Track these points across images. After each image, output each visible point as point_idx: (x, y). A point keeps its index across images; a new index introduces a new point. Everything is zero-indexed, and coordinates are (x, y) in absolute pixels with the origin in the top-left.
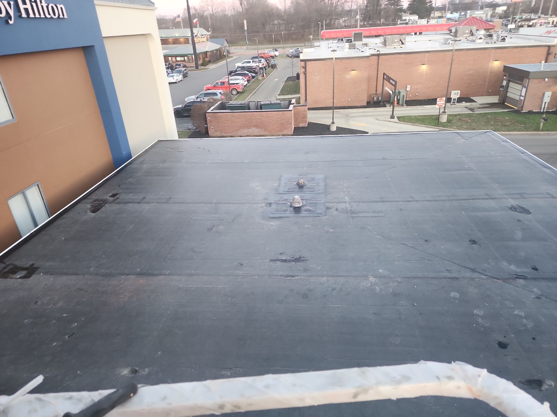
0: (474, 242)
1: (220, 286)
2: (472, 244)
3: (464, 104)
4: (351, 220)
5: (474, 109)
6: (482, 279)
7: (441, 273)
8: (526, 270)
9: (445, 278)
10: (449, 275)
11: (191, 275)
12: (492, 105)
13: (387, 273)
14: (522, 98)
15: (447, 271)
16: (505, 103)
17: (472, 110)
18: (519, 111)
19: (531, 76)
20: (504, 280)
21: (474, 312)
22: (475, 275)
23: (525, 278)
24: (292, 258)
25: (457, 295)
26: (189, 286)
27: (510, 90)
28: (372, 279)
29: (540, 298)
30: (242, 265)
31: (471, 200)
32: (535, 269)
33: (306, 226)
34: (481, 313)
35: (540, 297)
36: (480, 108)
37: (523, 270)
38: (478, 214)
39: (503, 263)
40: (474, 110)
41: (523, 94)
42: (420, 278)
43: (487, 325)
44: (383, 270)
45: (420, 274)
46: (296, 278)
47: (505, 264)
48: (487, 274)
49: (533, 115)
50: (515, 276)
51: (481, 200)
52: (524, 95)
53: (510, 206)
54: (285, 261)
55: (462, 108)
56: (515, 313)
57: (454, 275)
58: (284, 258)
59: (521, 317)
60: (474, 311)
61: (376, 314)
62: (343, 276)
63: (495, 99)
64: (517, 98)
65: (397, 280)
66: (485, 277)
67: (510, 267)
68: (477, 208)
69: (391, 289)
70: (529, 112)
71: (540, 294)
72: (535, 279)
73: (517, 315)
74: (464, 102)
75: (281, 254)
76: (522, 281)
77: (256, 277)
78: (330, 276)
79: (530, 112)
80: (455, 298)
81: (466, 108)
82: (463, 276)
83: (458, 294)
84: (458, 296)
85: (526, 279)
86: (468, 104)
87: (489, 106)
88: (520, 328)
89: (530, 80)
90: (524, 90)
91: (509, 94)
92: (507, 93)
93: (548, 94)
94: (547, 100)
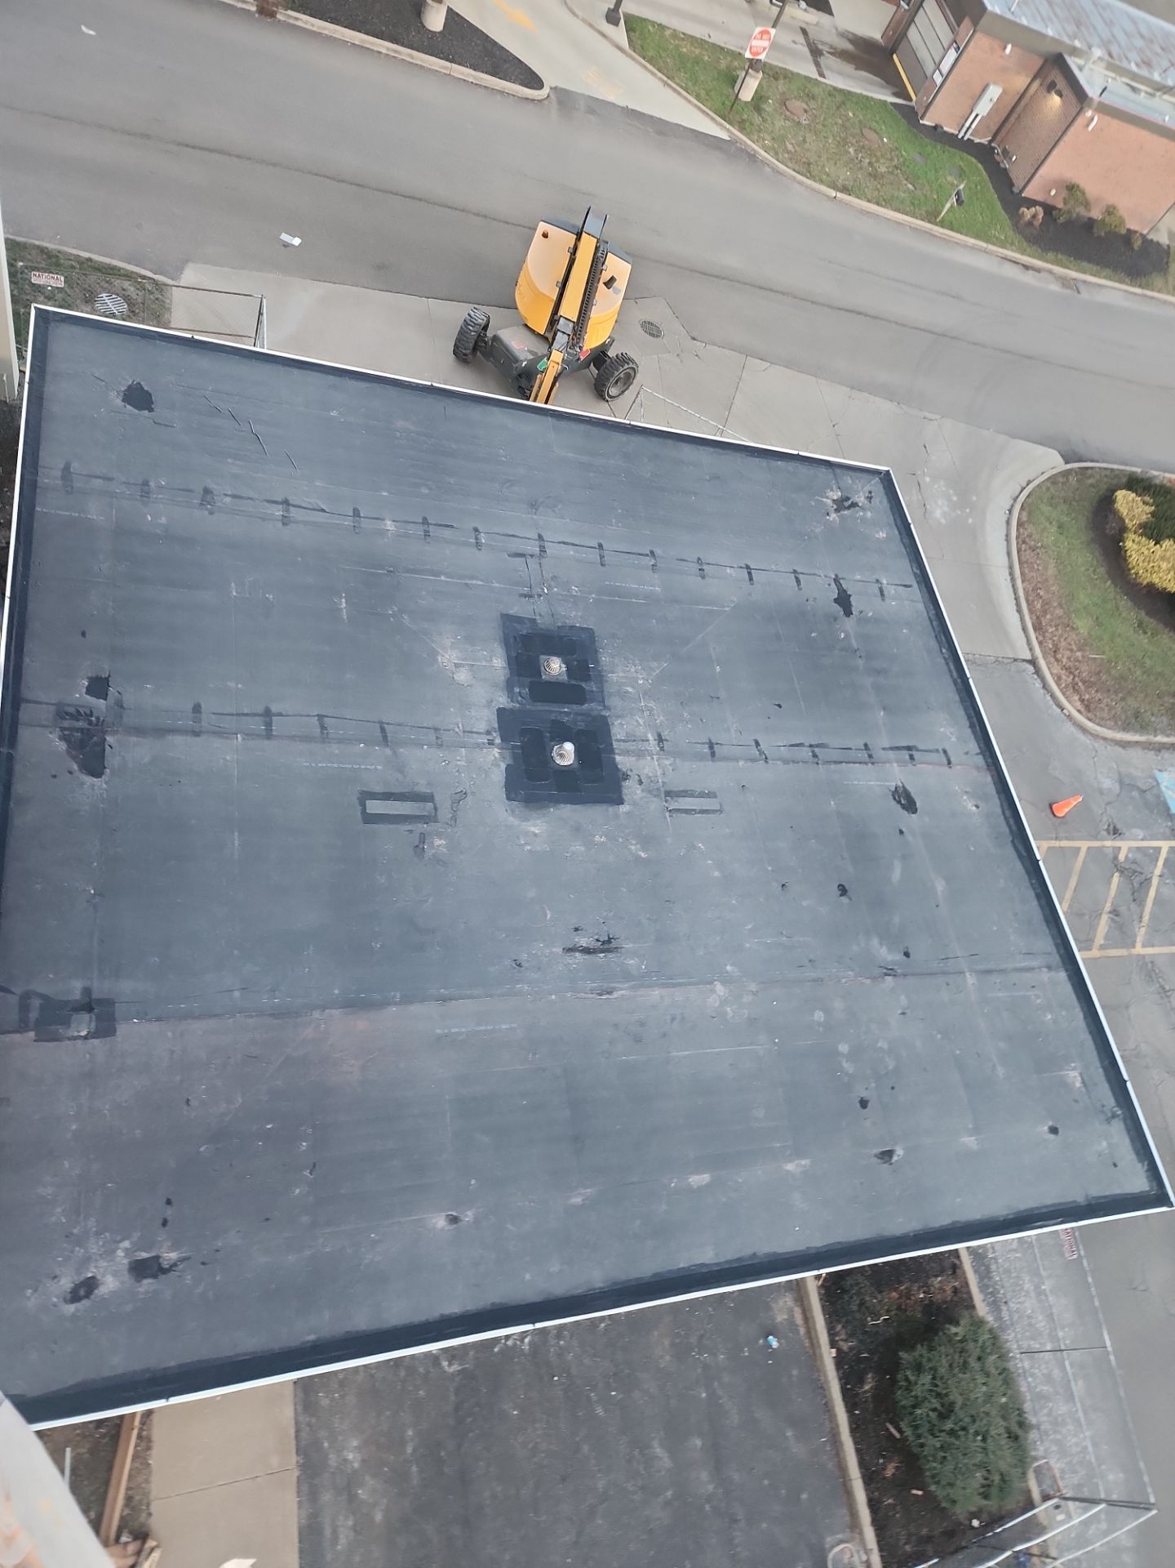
0: (843, 890)
1: (504, 1027)
2: (841, 895)
3: (802, 13)
4: (669, 820)
5: (822, 56)
7: (803, 971)
8: (897, 958)
10: (813, 975)
11: (444, 999)
12: (863, 51)
13: (738, 974)
14: (938, 79)
15: (810, 965)
16: (895, 56)
17: (817, 56)
18: (918, 115)
19: (984, 22)
20: (873, 979)
21: (838, 1048)
24: (598, 940)
25: (822, 1017)
26: (453, 1031)
27: (920, 18)
28: (720, 988)
29: (905, 1013)
30: (521, 967)
32: (907, 954)
33: (597, 838)
34: (846, 1051)
36: (836, 55)
37: (894, 958)
38: (852, 809)
40: (823, 64)
41: (946, 66)
42: (779, 982)
43: (851, 1070)
44: (731, 965)
45: (778, 975)
46: (615, 995)
47: (875, 941)
49: (939, 146)
50: (885, 971)
51: (858, 766)
52: (945, 72)
53: (894, 788)
54: (587, 951)
55: (798, 36)
56: (879, 1045)
57: (819, 974)
58: (584, 942)
59: (884, 1052)
60: (839, 1045)
61: (733, 1064)
62: (680, 985)
63: (879, 22)
64: (929, 66)
65: (752, 989)
67: (881, 950)
69: (746, 1011)
70: (937, 127)
71: (906, 1005)
72: (904, 975)
73: (881, 1048)
74: (803, 7)
75: (576, 929)
76: (890, 982)
77: (553, 997)
78: (664, 986)
79: (936, 131)
80: (819, 1024)
81: (805, 44)
83: (822, 1014)
84: (822, 1019)
85: (895, 975)
86: (813, 19)
88: (881, 1072)
89: (978, 35)
90: (952, 55)
91: (913, 34)
92: (909, 26)
93: (994, 92)
94: (983, 108)
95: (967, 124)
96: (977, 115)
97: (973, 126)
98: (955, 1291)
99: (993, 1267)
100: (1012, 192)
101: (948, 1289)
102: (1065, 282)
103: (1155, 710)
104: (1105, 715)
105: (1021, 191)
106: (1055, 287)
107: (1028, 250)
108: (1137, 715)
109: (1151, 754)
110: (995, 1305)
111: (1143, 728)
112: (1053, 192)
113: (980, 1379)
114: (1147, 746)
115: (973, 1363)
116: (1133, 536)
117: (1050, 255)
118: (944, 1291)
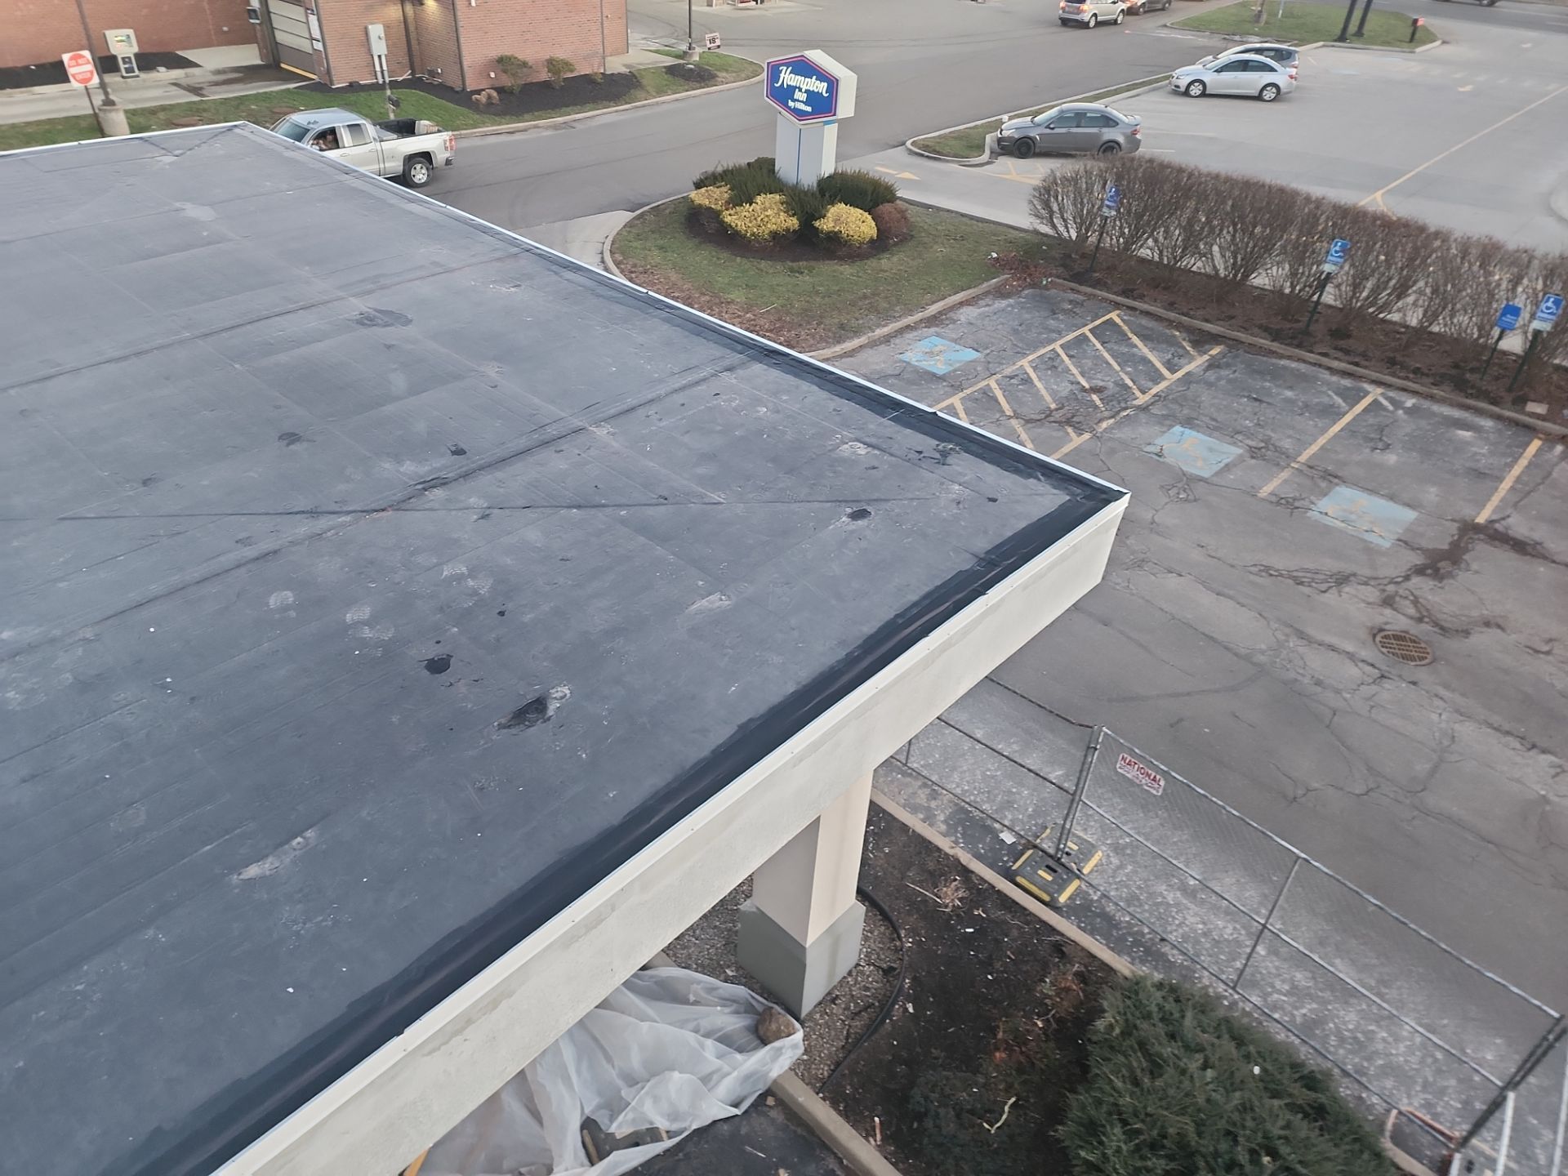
0: (291, 438)
2: (288, 445)
3: (163, 74)
5: (201, 89)
6: (343, 525)
7: (222, 559)
8: (440, 463)
9: (238, 566)
10: (249, 552)
12: (249, 73)
13: (37, 631)
14: (319, 46)
15: (239, 545)
16: (283, 65)
17: (195, 90)
18: (326, 84)
20: (398, 506)
21: (345, 620)
22: (323, 523)
23: (443, 483)
25: (289, 596)
27: (277, 22)
29: (488, 515)
31: (249, 327)
32: (459, 452)
34: (365, 612)
35: (487, 512)
36: (217, 84)
37: (434, 465)
38: (283, 358)
39: (383, 464)
40: (204, 92)
41: (316, 34)
42: (161, 596)
43: (387, 636)
45: (155, 588)
47: (388, 466)
48: (351, 509)
49: (362, 94)
50: (420, 487)
51: (278, 318)
52: (319, 37)
53: (358, 317)
55: (165, 86)
56: (445, 573)
57: (265, 546)
59: (460, 578)
60: (345, 616)
61: (33, 777)
63: (249, 55)
64: (305, 46)
65: (81, 636)
66: (348, 518)
67: (402, 470)
68: (272, 344)
69: (68, 675)
70: (351, 85)
71: (485, 505)
72: (466, 476)
73: (452, 575)
74: (162, 69)
76: (438, 493)
79: (353, 87)
80: (285, 608)
81: (175, 88)
82: (290, 539)
83: (289, 594)
84: (291, 599)
85: (445, 484)
86: (177, 74)
87: (241, 75)
88: (466, 606)
90: (313, 19)
91: (280, 37)
92: (273, 32)
93: (376, 31)
94: (379, 48)
95: (378, 68)
96: (380, 56)
97: (385, 68)
98: (1081, 977)
99: (1110, 908)
100: (457, 92)
101: (1069, 981)
102: (555, 127)
103: (857, 315)
104: (812, 342)
105: (464, 89)
106: (549, 133)
107: (503, 120)
108: (842, 327)
109: (883, 348)
110: (1150, 952)
111: (857, 332)
112: (492, 75)
113: (1194, 1064)
114: (873, 344)
115: (1168, 1050)
116: (728, 212)
117: (526, 116)
118: (1068, 990)
